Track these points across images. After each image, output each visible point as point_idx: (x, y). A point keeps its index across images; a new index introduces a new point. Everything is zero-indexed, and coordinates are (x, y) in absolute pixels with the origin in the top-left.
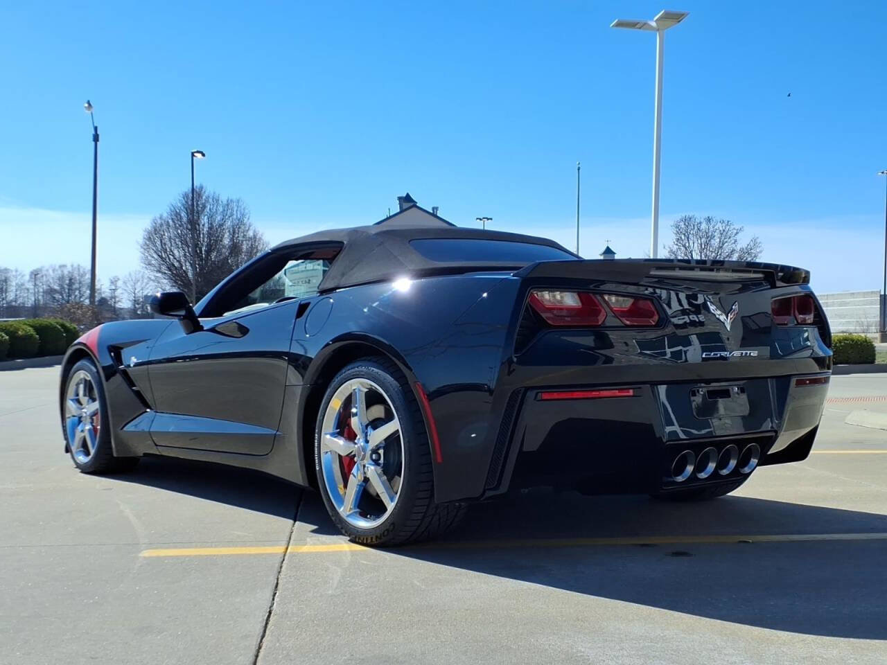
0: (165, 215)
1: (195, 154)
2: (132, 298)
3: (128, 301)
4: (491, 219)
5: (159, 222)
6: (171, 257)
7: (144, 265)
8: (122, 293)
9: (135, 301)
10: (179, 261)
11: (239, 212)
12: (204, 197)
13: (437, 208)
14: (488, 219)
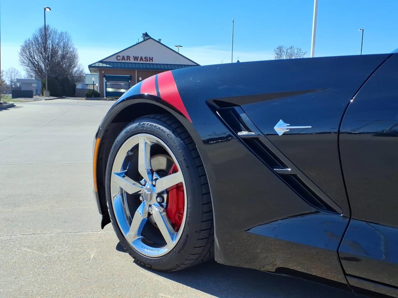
0: (31, 39)
1: (46, 9)
2: (10, 80)
3: (8, 81)
4: (182, 46)
5: (28, 42)
6: (34, 59)
7: (21, 63)
8: (5, 78)
9: (11, 81)
10: (38, 62)
11: (66, 39)
12: (50, 31)
13: (161, 40)
14: (180, 46)
